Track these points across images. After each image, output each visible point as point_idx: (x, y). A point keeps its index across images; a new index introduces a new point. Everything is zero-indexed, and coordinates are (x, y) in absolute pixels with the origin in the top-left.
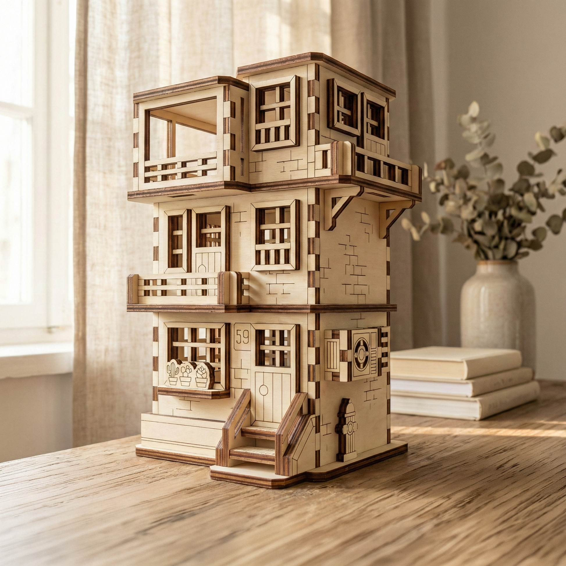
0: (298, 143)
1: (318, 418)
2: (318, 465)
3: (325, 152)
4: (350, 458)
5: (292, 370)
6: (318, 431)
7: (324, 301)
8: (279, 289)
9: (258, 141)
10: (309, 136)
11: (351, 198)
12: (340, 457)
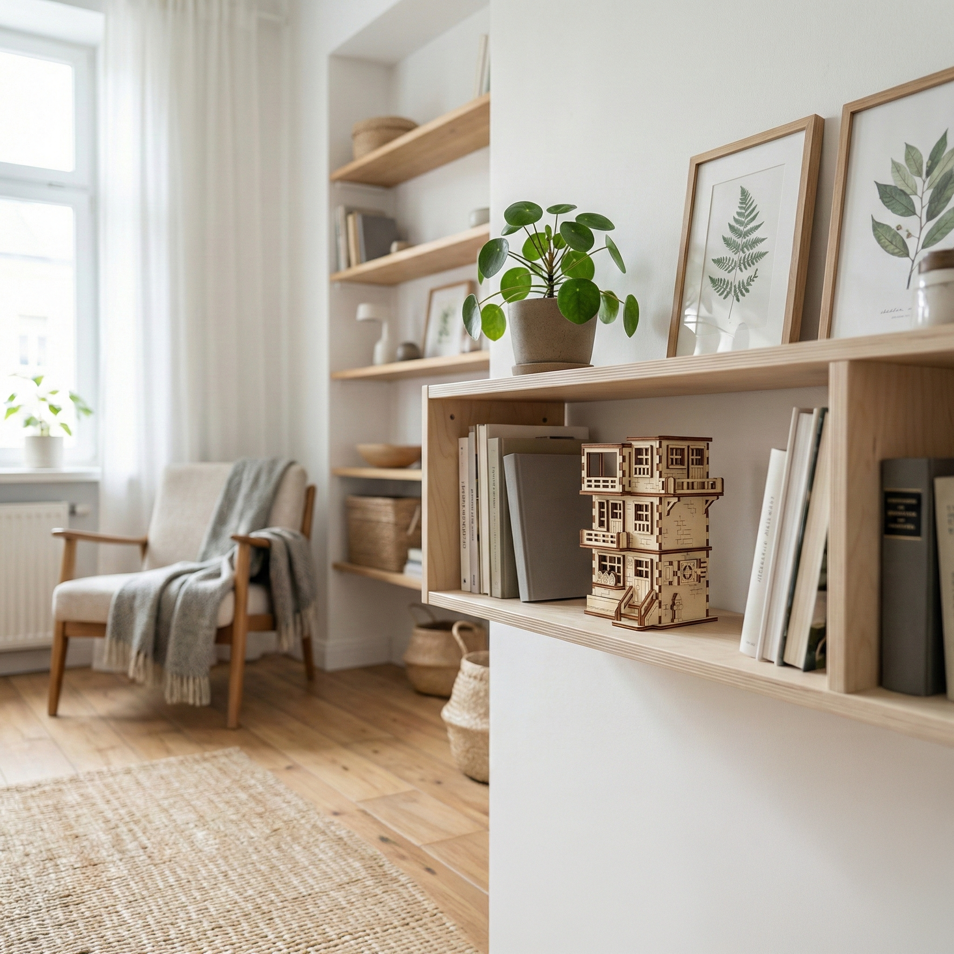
0: (652, 476)
1: (660, 603)
2: (660, 622)
3: (663, 482)
4: (676, 621)
5: (649, 579)
6: (660, 607)
7: (664, 548)
8: (644, 541)
9: (636, 473)
10: (656, 474)
11: (675, 503)
12: (672, 621)
